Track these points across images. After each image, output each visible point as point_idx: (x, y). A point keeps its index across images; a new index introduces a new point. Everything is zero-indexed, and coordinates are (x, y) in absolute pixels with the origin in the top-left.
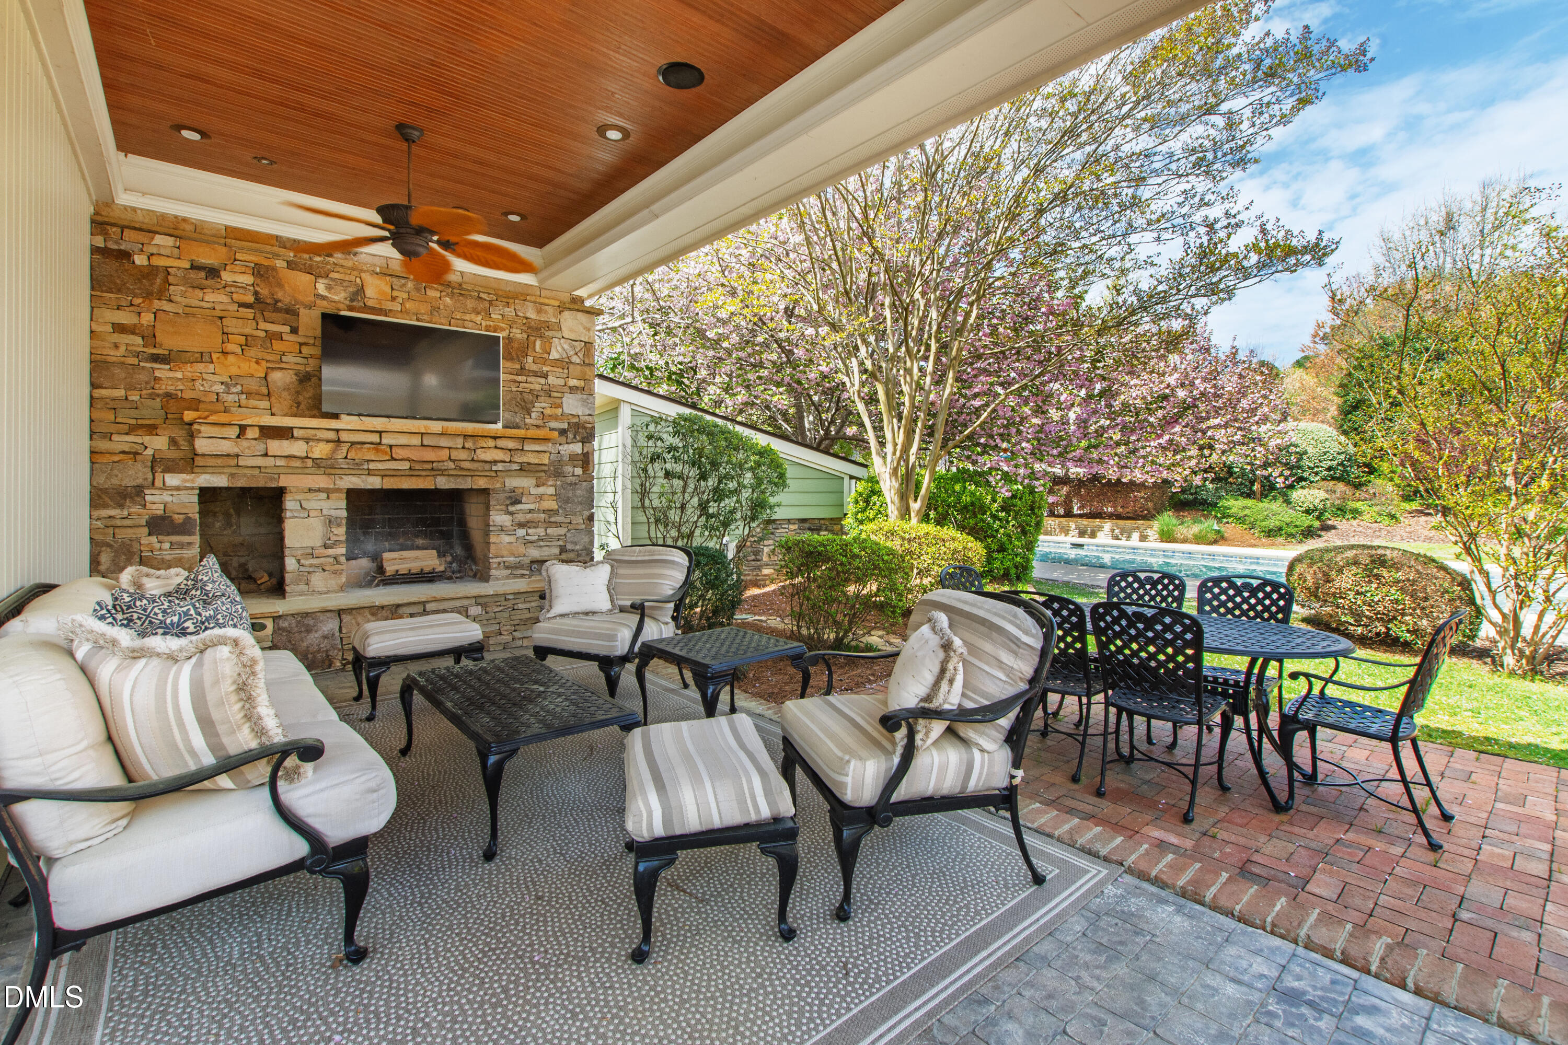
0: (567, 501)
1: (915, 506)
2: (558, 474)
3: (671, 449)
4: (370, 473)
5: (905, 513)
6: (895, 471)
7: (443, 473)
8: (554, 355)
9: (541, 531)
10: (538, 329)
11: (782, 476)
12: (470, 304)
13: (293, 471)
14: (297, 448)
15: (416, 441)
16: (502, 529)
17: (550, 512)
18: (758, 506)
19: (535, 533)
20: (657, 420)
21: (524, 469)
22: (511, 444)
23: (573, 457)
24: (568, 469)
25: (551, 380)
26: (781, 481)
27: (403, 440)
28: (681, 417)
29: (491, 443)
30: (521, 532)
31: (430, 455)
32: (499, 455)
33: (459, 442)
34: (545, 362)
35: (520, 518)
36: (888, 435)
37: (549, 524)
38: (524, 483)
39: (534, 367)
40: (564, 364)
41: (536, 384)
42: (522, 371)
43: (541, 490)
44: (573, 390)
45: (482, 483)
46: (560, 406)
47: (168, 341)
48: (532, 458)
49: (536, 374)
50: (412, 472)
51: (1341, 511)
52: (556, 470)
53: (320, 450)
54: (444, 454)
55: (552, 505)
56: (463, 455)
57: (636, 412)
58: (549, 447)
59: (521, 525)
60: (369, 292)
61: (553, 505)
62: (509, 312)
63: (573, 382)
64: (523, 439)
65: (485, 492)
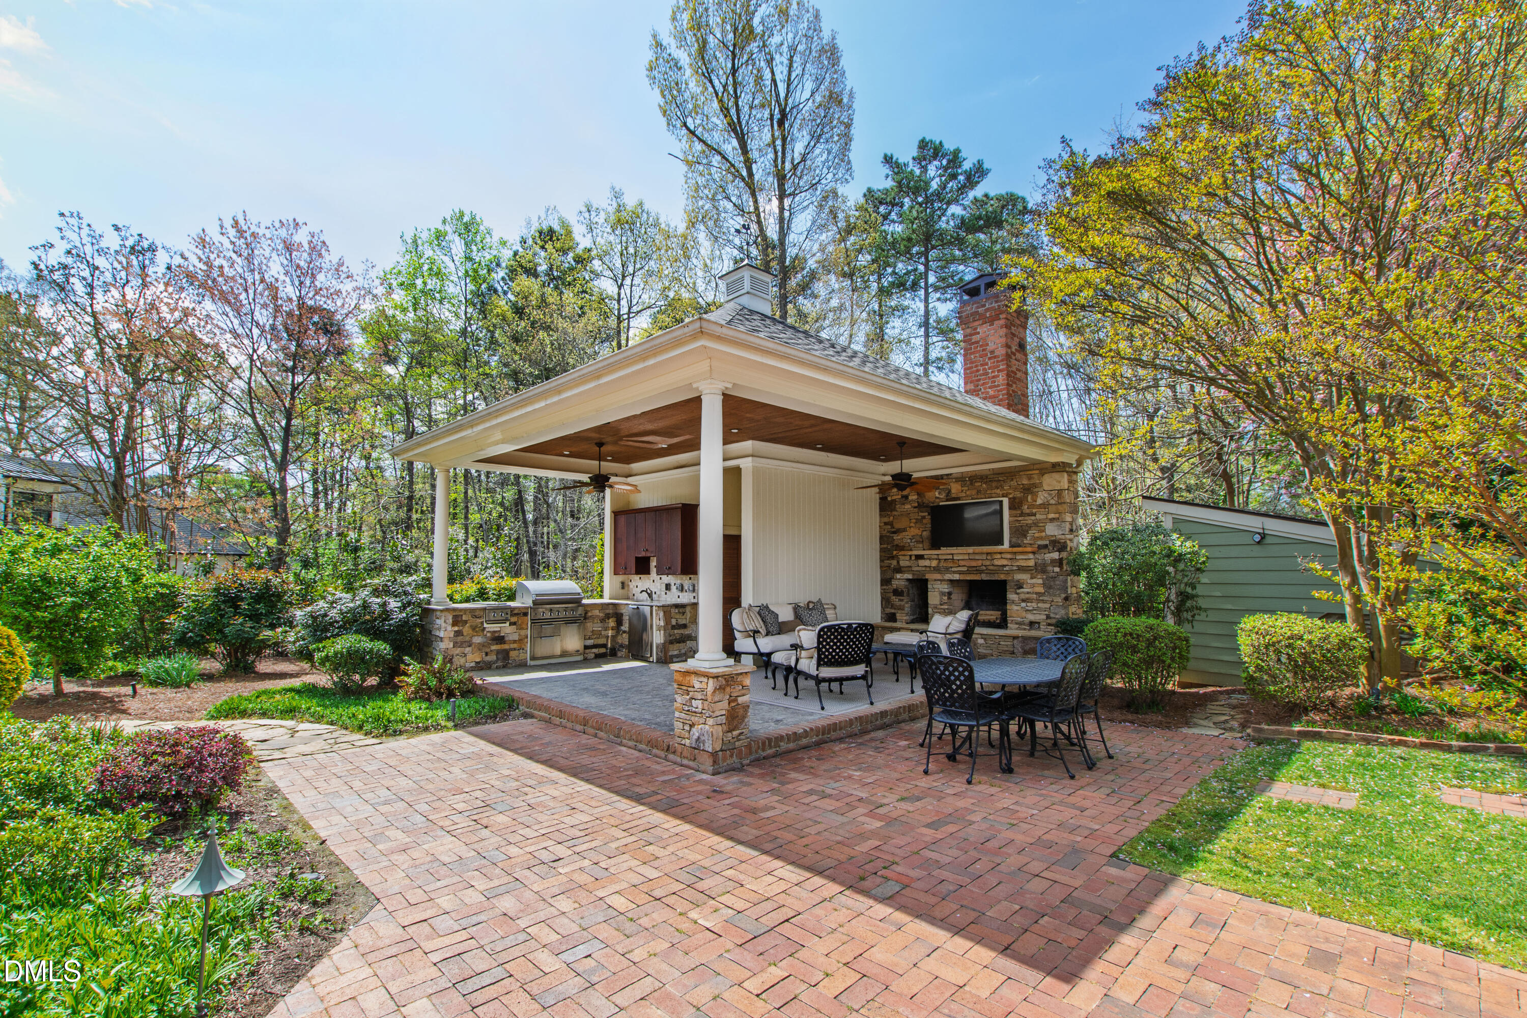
0: (1050, 587)
2: (1044, 571)
4: (954, 572)
7: (981, 572)
8: (1039, 502)
9: (1034, 605)
10: (1029, 489)
12: (994, 484)
13: (930, 572)
14: (926, 563)
15: (966, 557)
16: (1013, 602)
17: (1039, 594)
19: (1031, 606)
21: (1021, 569)
22: (1013, 556)
23: (1053, 561)
24: (1050, 568)
25: (1038, 516)
27: (961, 557)
29: (999, 556)
30: (1023, 604)
31: (974, 564)
32: (1008, 562)
33: (984, 557)
34: (1034, 507)
35: (1023, 596)
37: (1039, 601)
38: (1023, 577)
39: (1028, 511)
40: (1045, 506)
41: (1030, 520)
42: (1022, 515)
43: (1034, 581)
44: (1052, 520)
45: (1001, 578)
46: (1044, 531)
47: (897, 526)
48: (1025, 563)
49: (1028, 515)
50: (968, 572)
52: (1043, 569)
53: (934, 563)
54: (979, 563)
56: (988, 563)
58: (1030, 556)
59: (1023, 601)
60: (953, 491)
61: (1041, 590)
62: (1014, 483)
63: (1051, 516)
64: (1015, 553)
65: (1003, 582)
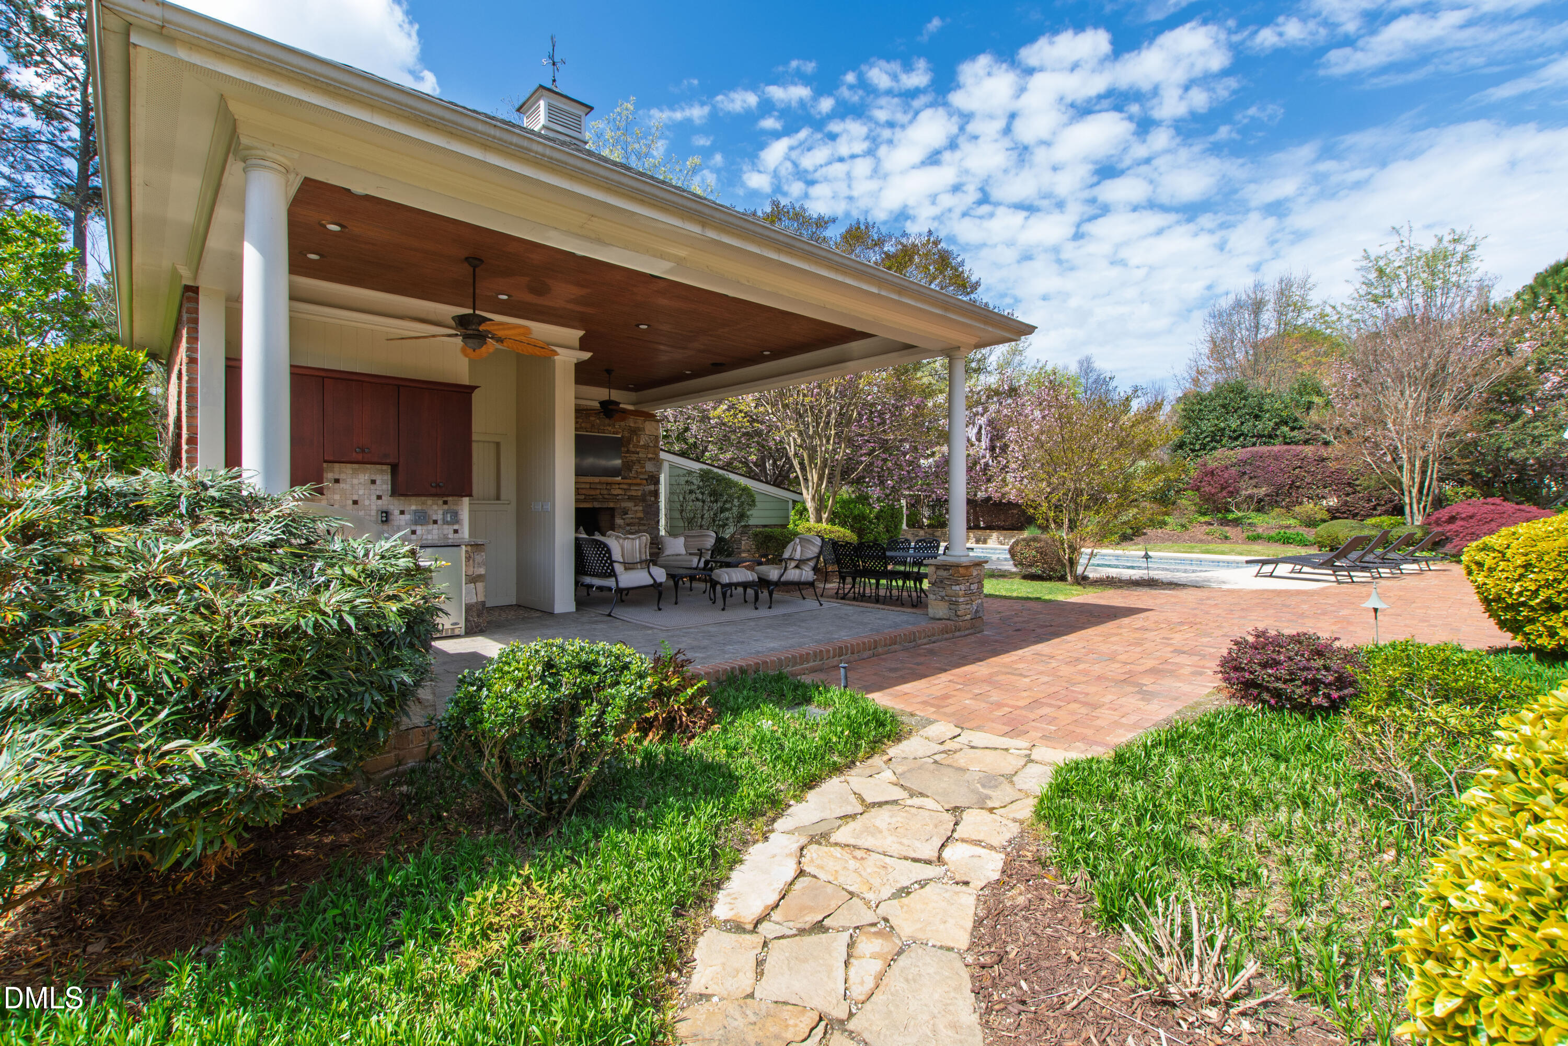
0: (647, 513)
1: (825, 516)
3: (699, 487)
5: (819, 520)
6: (814, 497)
7: (597, 500)
8: (642, 443)
10: (634, 431)
11: (753, 501)
12: (608, 422)
17: (640, 519)
18: (742, 516)
20: (690, 473)
21: (631, 498)
22: (625, 487)
23: (650, 492)
24: (648, 498)
25: (641, 455)
26: (753, 503)
28: (701, 470)
29: (617, 486)
31: (592, 492)
32: (620, 492)
33: (604, 486)
34: (638, 446)
35: (628, 521)
36: (810, 477)
37: (640, 524)
38: (629, 505)
39: (633, 450)
40: (646, 447)
41: (634, 457)
42: (628, 451)
43: (637, 508)
44: (650, 459)
45: (611, 505)
46: (644, 467)
48: (633, 493)
49: (634, 453)
51: (1152, 523)
52: (643, 499)
54: (598, 492)
55: (640, 515)
56: (605, 492)
57: (672, 467)
58: (641, 488)
59: (628, 525)
62: (623, 424)
63: (650, 456)
64: (630, 485)
65: (612, 510)
